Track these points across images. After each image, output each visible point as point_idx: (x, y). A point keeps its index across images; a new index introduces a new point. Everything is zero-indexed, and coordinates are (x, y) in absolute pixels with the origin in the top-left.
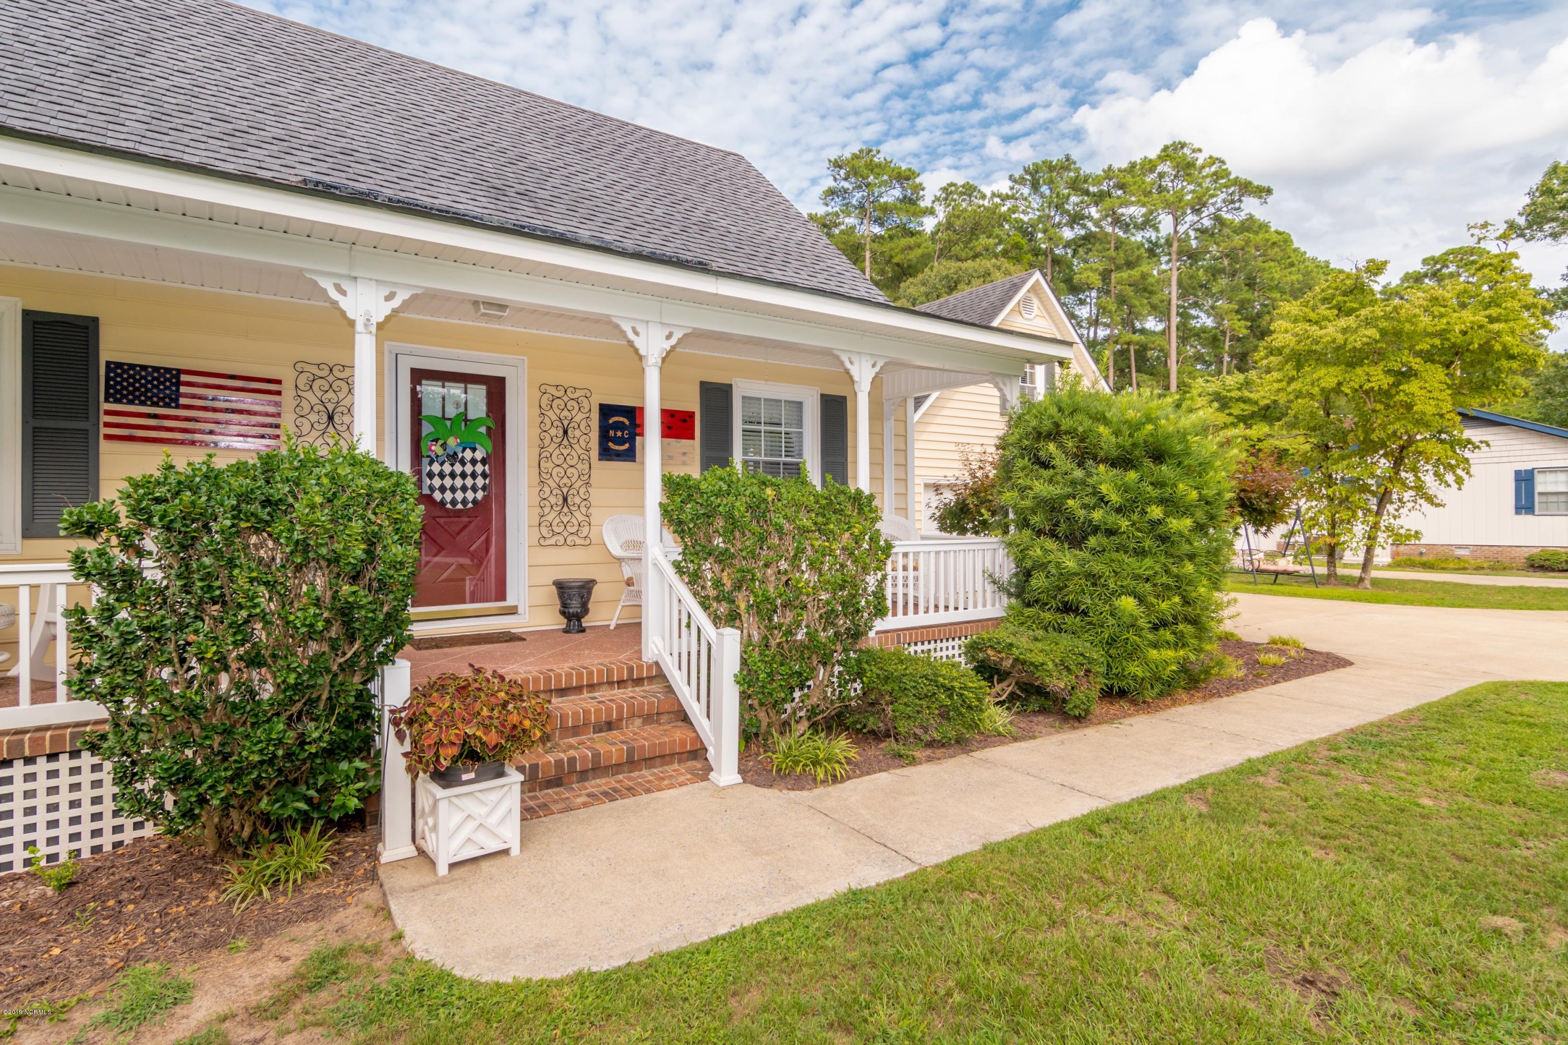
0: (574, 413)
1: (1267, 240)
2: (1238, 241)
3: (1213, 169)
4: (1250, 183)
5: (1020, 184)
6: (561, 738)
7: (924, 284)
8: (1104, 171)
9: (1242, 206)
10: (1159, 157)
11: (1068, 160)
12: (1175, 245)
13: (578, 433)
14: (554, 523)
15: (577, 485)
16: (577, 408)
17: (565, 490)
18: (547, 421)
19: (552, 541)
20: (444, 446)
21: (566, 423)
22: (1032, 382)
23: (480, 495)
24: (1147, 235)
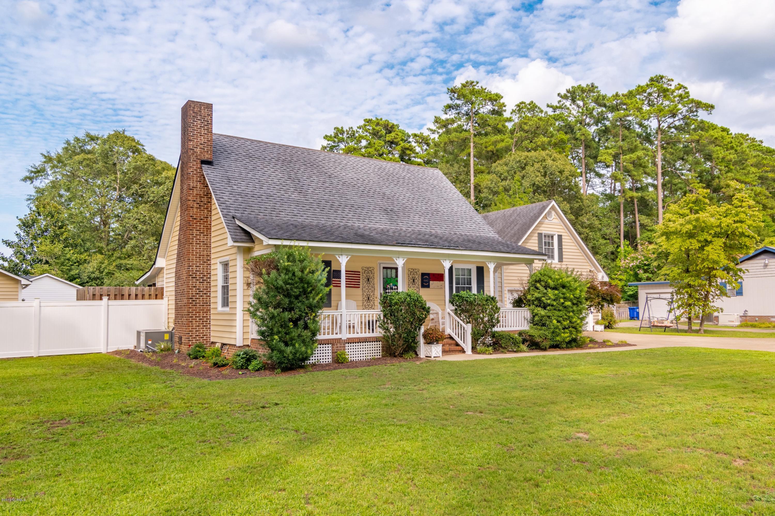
3: (680, 92)
5: (565, 99)
7: (506, 165)
8: (614, 94)
9: (698, 114)
10: (648, 84)
11: (592, 86)
13: (416, 281)
16: (416, 274)
18: (410, 278)
21: (413, 277)
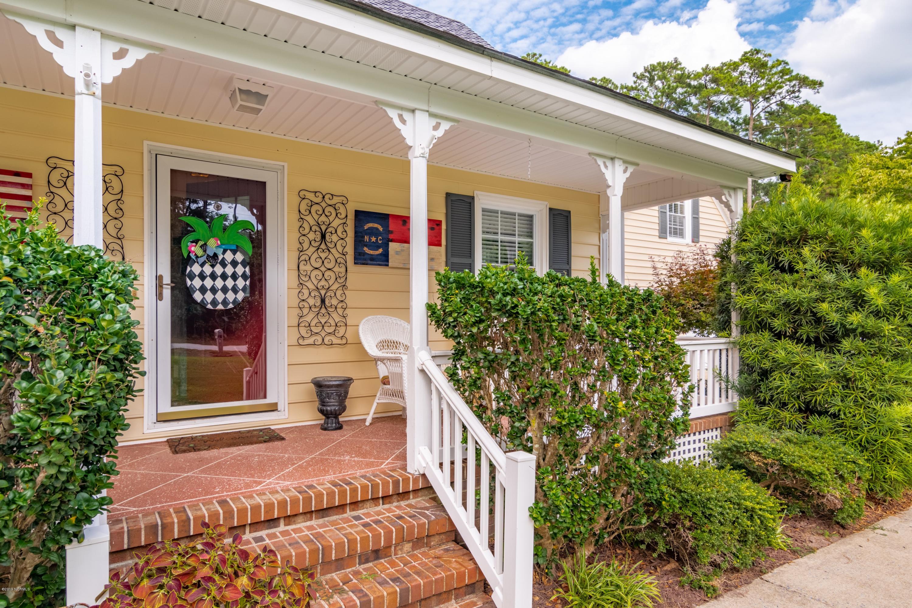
0: (331, 218)
1: (819, 119)
2: (797, 120)
3: (780, 68)
4: (807, 78)
5: (641, 79)
6: (322, 574)
8: (702, 69)
9: (801, 95)
10: (741, 60)
11: (676, 62)
12: (752, 123)
13: (335, 238)
14: (313, 324)
15: (334, 287)
16: (334, 214)
17: (323, 292)
18: (306, 225)
19: (311, 341)
20: (204, 247)
21: (324, 228)
22: (682, 212)
23: (240, 296)
24: (731, 117)
